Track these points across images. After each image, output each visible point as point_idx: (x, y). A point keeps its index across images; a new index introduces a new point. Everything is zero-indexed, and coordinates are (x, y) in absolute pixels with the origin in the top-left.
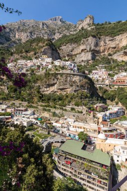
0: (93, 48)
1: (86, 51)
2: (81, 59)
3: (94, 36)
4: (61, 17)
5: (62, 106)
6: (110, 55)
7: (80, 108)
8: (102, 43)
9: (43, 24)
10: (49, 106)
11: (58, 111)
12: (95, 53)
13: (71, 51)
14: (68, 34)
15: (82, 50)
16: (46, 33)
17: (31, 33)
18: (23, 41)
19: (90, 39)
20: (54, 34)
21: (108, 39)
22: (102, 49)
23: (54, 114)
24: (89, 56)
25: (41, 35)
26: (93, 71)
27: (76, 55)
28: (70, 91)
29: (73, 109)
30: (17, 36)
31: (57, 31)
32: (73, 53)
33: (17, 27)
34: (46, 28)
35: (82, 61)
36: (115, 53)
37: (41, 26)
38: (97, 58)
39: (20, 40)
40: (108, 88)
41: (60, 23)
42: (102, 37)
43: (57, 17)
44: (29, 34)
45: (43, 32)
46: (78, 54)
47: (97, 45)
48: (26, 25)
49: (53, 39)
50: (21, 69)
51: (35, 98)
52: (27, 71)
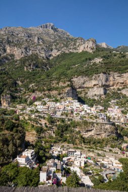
0: (104, 83)
1: (98, 86)
2: (94, 93)
3: (104, 73)
4: (52, 24)
5: (102, 147)
6: (119, 90)
7: (114, 150)
8: (111, 78)
9: (38, 39)
10: (91, 148)
11: (100, 152)
12: (106, 87)
13: (83, 84)
14: (67, 52)
15: (95, 85)
16: (43, 49)
17: (26, 48)
18: (17, 58)
19: (101, 75)
20: (52, 50)
21: (116, 75)
22: (111, 83)
23: (99, 155)
24: (101, 91)
25: (38, 52)
27: (88, 88)
28: (104, 136)
29: (110, 150)
30: (8, 51)
31: (54, 47)
32: (85, 86)
33: (6, 37)
34: (42, 43)
35: (95, 95)
36: (124, 88)
38: (108, 92)
39: (12, 55)
40: (124, 126)
41: (52, 31)
42: (111, 72)
43: (48, 24)
44: (24, 50)
45: (39, 47)
46: (90, 88)
47: (107, 80)
48: (14, 34)
49: (50, 55)
50: (55, 113)
51: (77, 140)
52: (62, 115)
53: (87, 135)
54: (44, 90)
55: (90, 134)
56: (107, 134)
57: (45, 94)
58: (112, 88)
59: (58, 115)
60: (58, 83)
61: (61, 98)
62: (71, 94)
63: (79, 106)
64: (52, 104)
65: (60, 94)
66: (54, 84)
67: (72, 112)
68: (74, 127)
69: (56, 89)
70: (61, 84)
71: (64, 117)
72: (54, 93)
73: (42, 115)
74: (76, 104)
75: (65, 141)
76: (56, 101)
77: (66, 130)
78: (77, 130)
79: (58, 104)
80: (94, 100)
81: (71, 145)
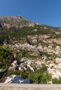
0: (37, 38)
2: (34, 41)
3: (37, 35)
4: (20, 16)
5: (36, 58)
6: (42, 40)
7: (40, 59)
8: (39, 36)
9: (15, 21)
10: (33, 59)
11: (35, 60)
12: (38, 39)
14: (25, 26)
15: (34, 38)
16: (17, 25)
17: (11, 24)
18: (8, 28)
19: (36, 35)
20: (20, 25)
21: (41, 35)
22: (39, 38)
23: (35, 61)
24: (36, 40)
25: (15, 26)
26: (38, 46)
27: (32, 39)
29: (39, 59)
30: (5, 25)
31: (21, 24)
33: (4, 20)
34: (16, 23)
36: (43, 40)
37: (15, 22)
38: (38, 41)
39: (6, 27)
40: (43, 52)
41: (20, 18)
42: (39, 34)
43: (19, 15)
45: (16, 24)
46: (33, 39)
47: (38, 37)
48: (7, 19)
49: (20, 27)
50: (22, 48)
51: (29, 56)
52: (24, 48)
53: (32, 55)
54: (18, 40)
55: (33, 54)
56: (38, 54)
57: (18, 42)
58: (40, 39)
59: (23, 48)
60: (23, 38)
61: (24, 43)
62: (27, 41)
63: (29, 46)
64: (21, 45)
65: (23, 42)
66: (21, 38)
67: (27, 48)
68: (28, 52)
69: (22, 40)
70: (24, 38)
71: (25, 49)
72: (21, 41)
73: (18, 48)
74: (28, 45)
75: (25, 56)
76: (22, 44)
77: (25, 53)
78: (29, 53)
79: (23, 45)
80: (34, 43)
81: (27, 58)
